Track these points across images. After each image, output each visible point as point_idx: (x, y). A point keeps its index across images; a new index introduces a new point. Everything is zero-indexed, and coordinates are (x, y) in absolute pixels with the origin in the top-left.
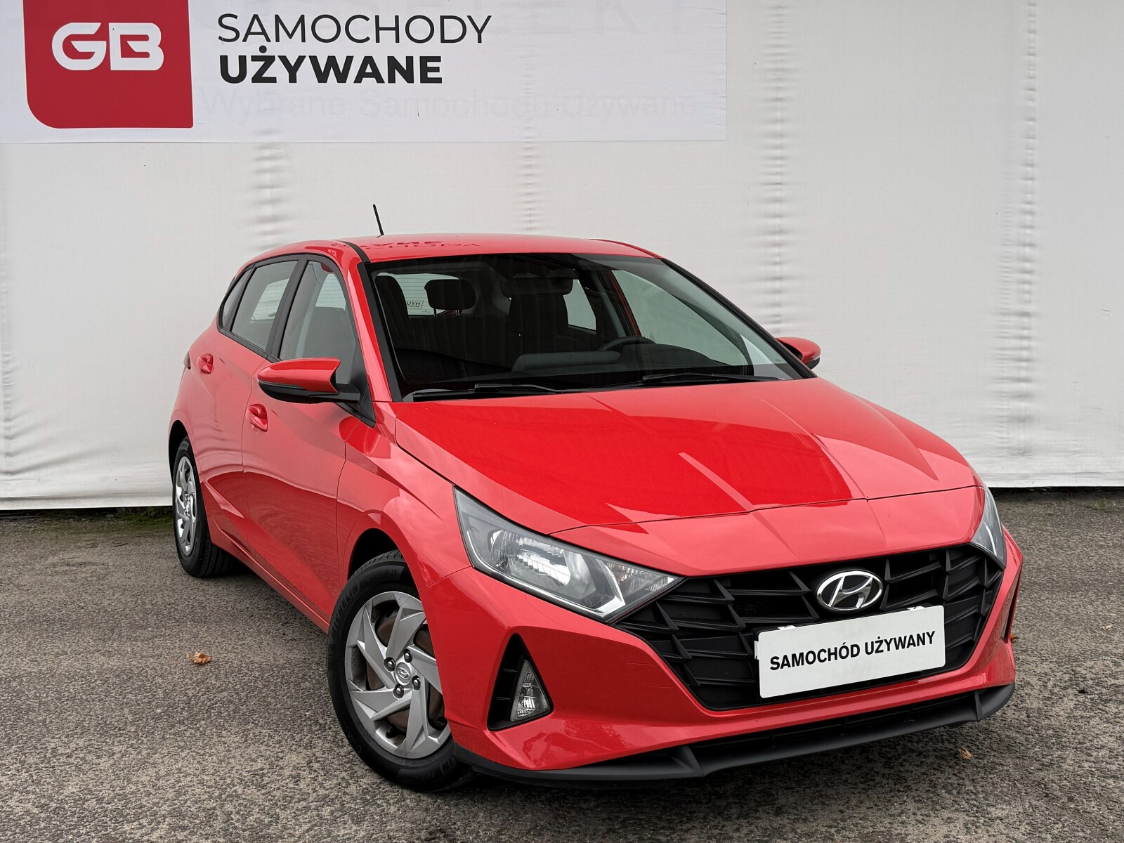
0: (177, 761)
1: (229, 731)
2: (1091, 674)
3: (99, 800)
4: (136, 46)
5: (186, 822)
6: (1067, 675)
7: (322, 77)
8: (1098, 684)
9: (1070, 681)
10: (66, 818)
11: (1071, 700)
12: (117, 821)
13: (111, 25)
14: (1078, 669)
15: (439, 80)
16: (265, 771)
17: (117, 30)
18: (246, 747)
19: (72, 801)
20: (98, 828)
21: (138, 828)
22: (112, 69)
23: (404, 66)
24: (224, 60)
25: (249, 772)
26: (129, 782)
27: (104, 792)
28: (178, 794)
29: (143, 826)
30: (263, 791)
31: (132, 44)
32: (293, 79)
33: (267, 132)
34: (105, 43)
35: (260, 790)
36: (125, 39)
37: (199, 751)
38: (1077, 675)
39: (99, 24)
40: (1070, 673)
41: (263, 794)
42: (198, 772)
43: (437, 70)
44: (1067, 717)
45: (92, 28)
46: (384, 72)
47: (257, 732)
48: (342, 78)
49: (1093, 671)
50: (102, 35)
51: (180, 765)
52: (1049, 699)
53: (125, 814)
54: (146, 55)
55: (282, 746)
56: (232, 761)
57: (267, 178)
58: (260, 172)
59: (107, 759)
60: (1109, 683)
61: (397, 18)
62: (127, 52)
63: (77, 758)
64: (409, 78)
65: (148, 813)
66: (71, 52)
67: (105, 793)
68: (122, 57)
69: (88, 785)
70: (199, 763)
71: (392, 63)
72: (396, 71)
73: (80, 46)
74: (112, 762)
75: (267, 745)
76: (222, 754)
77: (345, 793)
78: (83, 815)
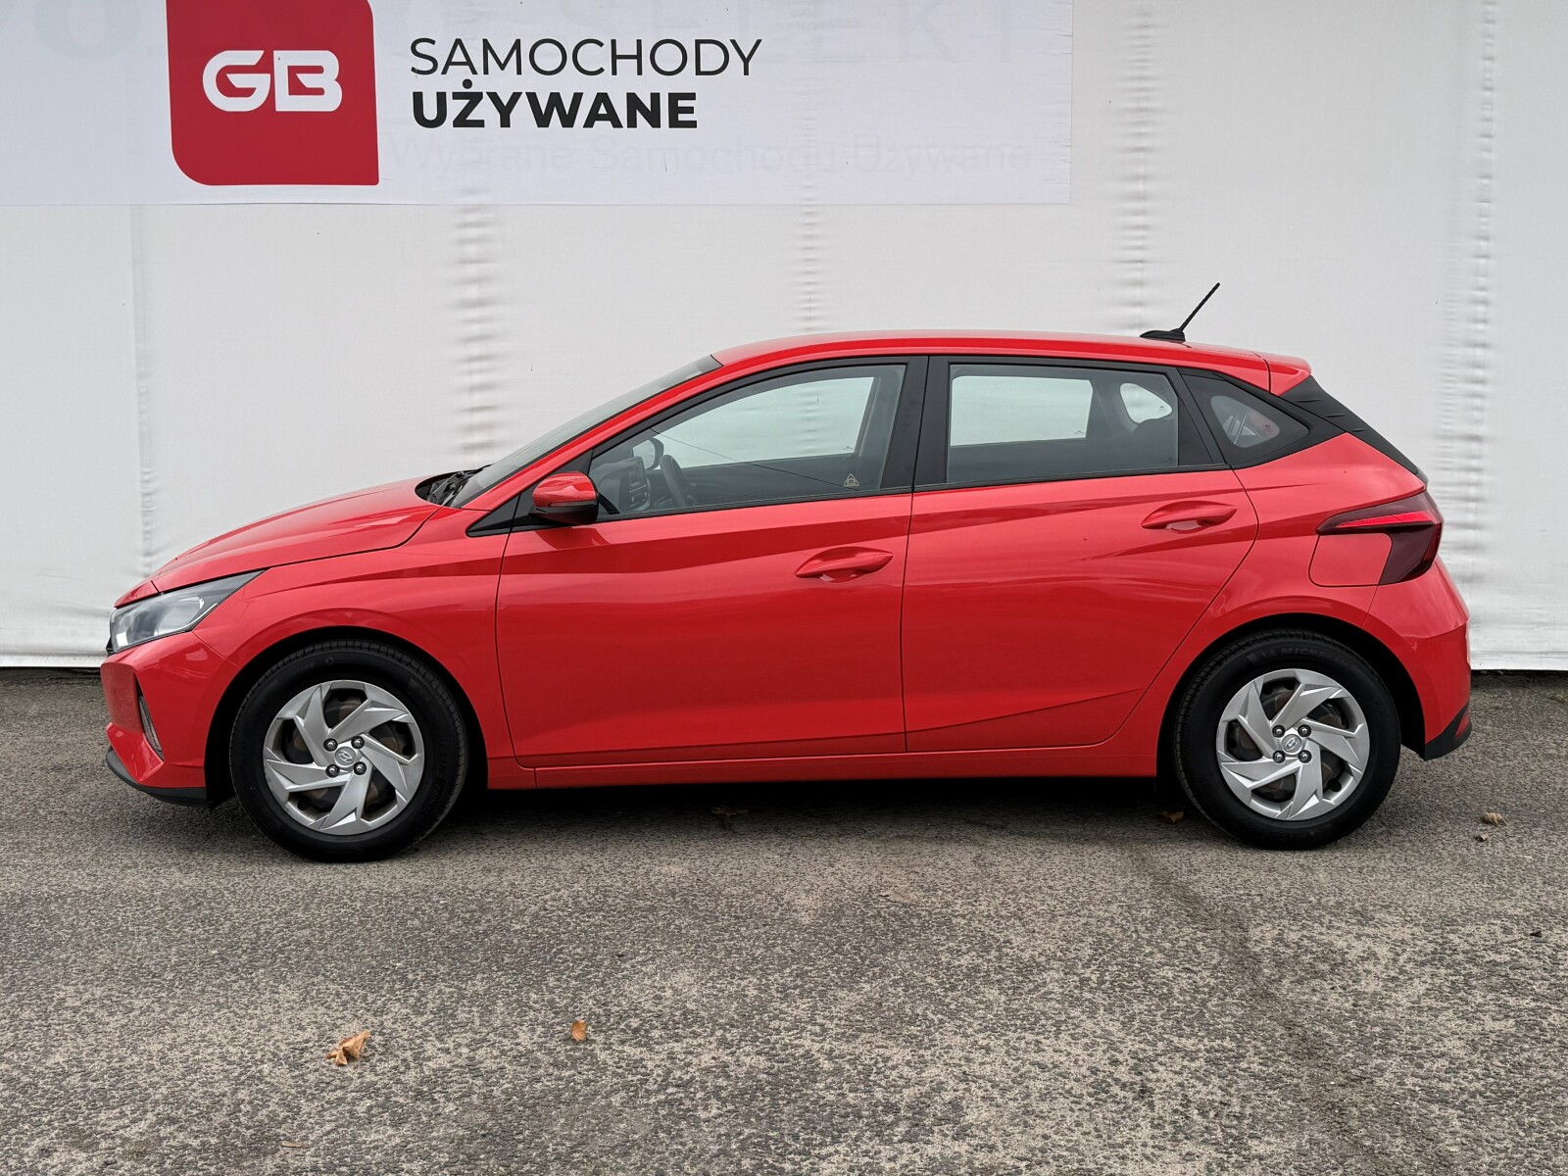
0: (206, 1024)
1: (288, 985)
2: (1466, 944)
3: (86, 1075)
4: (308, 80)
5: (180, 1112)
6: (1433, 945)
7: (543, 120)
8: (1471, 960)
9: (1433, 953)
10: (32, 1100)
11: (1423, 982)
12: (94, 1107)
13: (277, 54)
14: (1451, 936)
15: (693, 124)
16: (311, 1044)
17: (284, 59)
18: (300, 1009)
19: (52, 1075)
20: (67, 1115)
21: (116, 1118)
22: (278, 109)
23: (648, 105)
24: (418, 98)
25: (289, 1044)
26: (135, 1051)
27: (96, 1064)
28: (189, 1070)
29: (123, 1114)
30: (297, 1073)
31: (303, 78)
32: (505, 122)
33: (472, 191)
34: (269, 75)
35: (291, 1071)
36: (293, 71)
37: (239, 1012)
38: (1446, 946)
39: (261, 52)
40: (1437, 943)
41: (293, 1077)
42: (225, 1041)
43: (690, 110)
44: (1409, 1008)
45: (253, 57)
46: (622, 114)
47: (322, 988)
48: (568, 121)
49: (1471, 940)
50: (265, 66)
51: (208, 1030)
52: (1394, 979)
53: (108, 1096)
54: (319, 92)
55: (347, 1009)
56: (275, 1027)
57: (471, 250)
58: (463, 242)
59: (121, 1017)
60: (1488, 959)
61: (639, 42)
62: (296, 88)
63: (83, 1015)
64: (654, 121)
65: (138, 1098)
66: (227, 88)
67: (97, 1066)
68: (290, 94)
69: (81, 1052)
70: (233, 1028)
71: (633, 101)
72: (638, 113)
73: (238, 80)
74: (124, 1022)
75: (328, 1008)
76: (266, 1018)
77: (398, 1082)
78: (56, 1096)
